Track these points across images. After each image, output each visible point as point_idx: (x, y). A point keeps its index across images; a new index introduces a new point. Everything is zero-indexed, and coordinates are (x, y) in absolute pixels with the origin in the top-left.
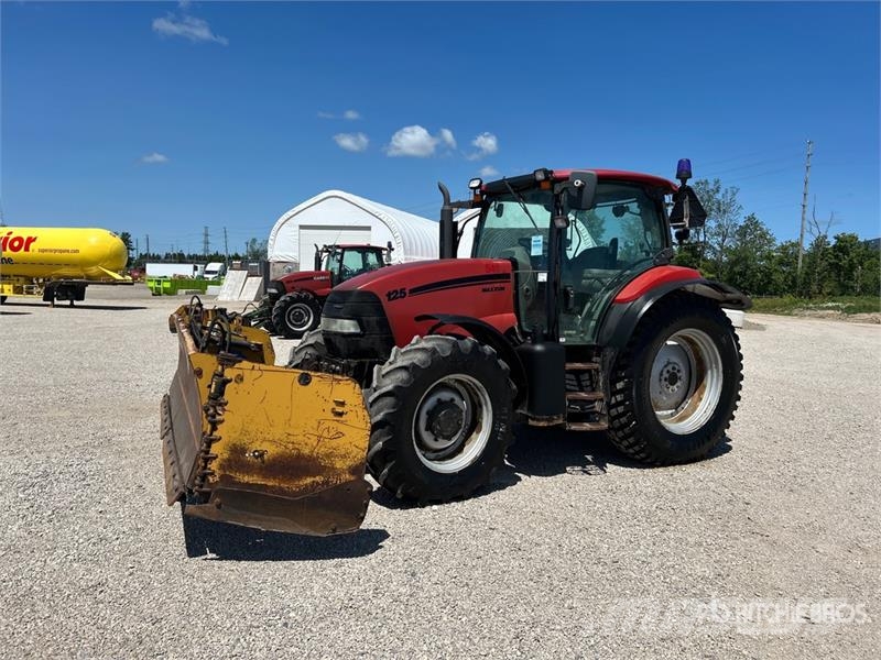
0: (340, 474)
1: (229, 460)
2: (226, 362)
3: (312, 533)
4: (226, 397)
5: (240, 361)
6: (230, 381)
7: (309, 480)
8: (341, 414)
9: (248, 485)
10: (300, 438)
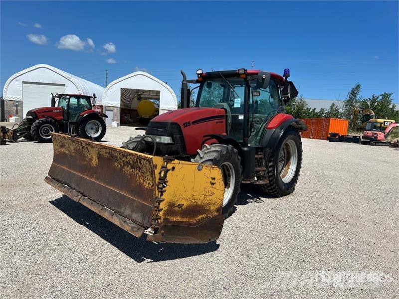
0: (212, 213)
1: (167, 210)
2: (169, 161)
3: (202, 242)
4: (167, 178)
5: (174, 160)
6: (169, 170)
7: (200, 217)
8: (213, 184)
9: (175, 222)
10: (198, 196)
